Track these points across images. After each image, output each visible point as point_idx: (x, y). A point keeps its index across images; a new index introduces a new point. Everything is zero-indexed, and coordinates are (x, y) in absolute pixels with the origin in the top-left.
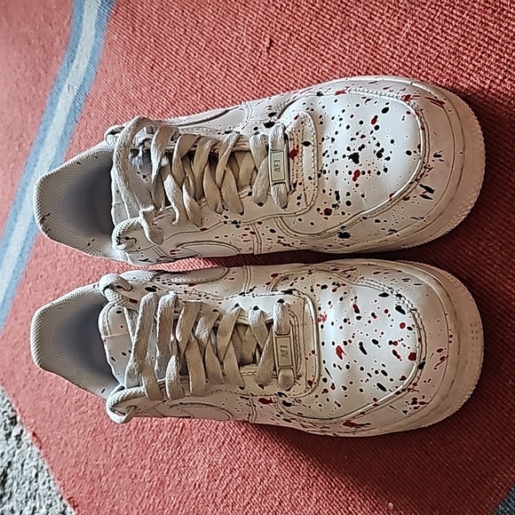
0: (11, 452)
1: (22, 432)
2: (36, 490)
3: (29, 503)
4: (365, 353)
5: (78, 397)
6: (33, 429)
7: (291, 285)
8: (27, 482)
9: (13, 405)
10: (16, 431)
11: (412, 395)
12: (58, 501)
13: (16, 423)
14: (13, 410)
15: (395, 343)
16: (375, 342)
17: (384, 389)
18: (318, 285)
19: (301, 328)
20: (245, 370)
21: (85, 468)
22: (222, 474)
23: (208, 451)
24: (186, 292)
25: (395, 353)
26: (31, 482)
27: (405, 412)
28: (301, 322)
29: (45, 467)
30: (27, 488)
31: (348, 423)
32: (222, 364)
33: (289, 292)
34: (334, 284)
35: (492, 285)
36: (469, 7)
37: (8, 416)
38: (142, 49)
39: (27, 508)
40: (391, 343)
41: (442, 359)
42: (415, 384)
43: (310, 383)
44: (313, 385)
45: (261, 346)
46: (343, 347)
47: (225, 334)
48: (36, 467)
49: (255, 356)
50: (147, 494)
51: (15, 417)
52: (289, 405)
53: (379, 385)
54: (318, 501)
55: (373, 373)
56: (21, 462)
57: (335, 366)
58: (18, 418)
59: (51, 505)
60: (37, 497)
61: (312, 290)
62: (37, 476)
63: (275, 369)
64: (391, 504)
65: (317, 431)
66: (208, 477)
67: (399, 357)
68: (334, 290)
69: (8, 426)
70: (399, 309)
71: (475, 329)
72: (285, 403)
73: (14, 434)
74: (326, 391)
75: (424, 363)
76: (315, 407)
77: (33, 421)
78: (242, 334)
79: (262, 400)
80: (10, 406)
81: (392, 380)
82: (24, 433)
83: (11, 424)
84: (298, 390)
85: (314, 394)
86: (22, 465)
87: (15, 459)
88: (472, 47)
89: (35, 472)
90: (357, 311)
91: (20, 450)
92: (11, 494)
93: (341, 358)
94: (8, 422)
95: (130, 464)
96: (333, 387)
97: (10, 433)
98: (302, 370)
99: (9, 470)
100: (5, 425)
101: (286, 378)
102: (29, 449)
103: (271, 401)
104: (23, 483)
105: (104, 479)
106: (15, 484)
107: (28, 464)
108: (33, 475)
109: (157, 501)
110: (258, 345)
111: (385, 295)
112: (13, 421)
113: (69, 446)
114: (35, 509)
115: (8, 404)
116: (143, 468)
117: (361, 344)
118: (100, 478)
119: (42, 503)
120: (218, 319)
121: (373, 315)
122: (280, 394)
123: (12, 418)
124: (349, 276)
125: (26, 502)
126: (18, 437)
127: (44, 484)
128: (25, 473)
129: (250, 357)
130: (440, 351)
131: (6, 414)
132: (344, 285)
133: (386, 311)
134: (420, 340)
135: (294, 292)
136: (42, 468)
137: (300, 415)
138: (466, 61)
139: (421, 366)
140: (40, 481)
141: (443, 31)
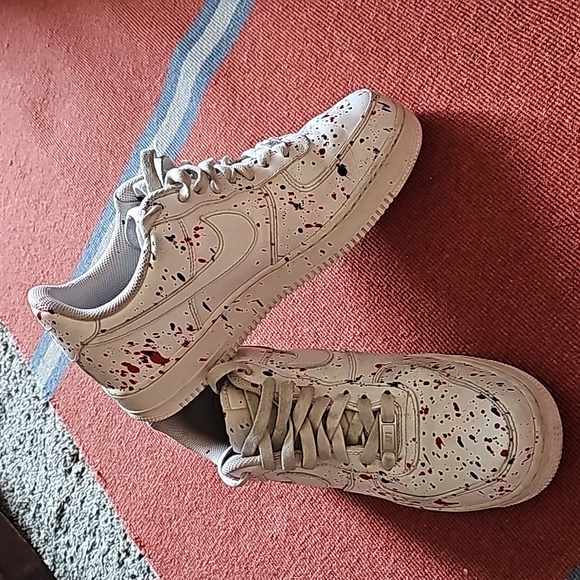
0: (71, 488)
1: (83, 469)
2: (96, 527)
3: (87, 539)
4: (462, 446)
5: (150, 443)
6: (98, 468)
7: (396, 378)
8: (87, 519)
9: (75, 443)
10: (77, 468)
11: (500, 484)
12: (121, 539)
13: (77, 460)
14: (74, 447)
15: (490, 441)
16: (472, 437)
17: (476, 477)
18: (421, 381)
19: (404, 417)
20: (351, 449)
21: (155, 511)
22: (301, 529)
23: (287, 507)
24: (298, 376)
25: (489, 448)
26: (90, 519)
27: (492, 497)
28: (404, 413)
29: (109, 506)
30: (87, 524)
31: (439, 502)
32: (331, 443)
33: (395, 385)
34: (435, 381)
35: (573, 391)
36: (569, 148)
37: (69, 453)
38: (241, 123)
39: (86, 543)
40: (486, 440)
41: (529, 456)
42: (504, 476)
43: (409, 466)
44: (412, 468)
45: (368, 431)
46: (443, 439)
47: (335, 417)
48: (98, 505)
49: (360, 438)
50: (221, 541)
51: (77, 455)
52: (387, 482)
53: (472, 473)
54: (395, 561)
55: (468, 463)
56: (81, 498)
57: (434, 454)
58: (80, 456)
59: (113, 542)
60: (97, 533)
61: (415, 385)
62: (98, 513)
63: (379, 452)
64: (465, 570)
65: (406, 504)
66: (287, 530)
67: (492, 452)
68: (436, 388)
69: (68, 463)
70: (494, 410)
71: (557, 431)
72: (383, 480)
73: (74, 471)
74: (423, 474)
75: (513, 459)
76: (411, 486)
77: (98, 461)
78: (350, 418)
79: (362, 476)
80: (72, 443)
81: (484, 471)
82: (86, 470)
83: (73, 460)
84: (398, 470)
85: (412, 475)
86: (82, 502)
87: (73, 495)
88: (570, 184)
89: (95, 509)
90: (457, 408)
91: (80, 487)
92: (67, 529)
93: (440, 448)
94: (69, 458)
95: (204, 512)
96: (430, 471)
97: (70, 470)
98: (402, 454)
99: (66, 505)
100: (65, 461)
101: (389, 460)
102: (91, 486)
103: (371, 478)
104: (82, 519)
105: (175, 523)
106: (73, 518)
107: (88, 501)
108: (94, 513)
109: (231, 548)
110: (364, 430)
111: (482, 397)
112: (75, 458)
113: (138, 488)
114: (94, 544)
115: (69, 441)
116: (218, 516)
117: (459, 438)
118: (171, 522)
119: (103, 540)
120: (330, 405)
121: (471, 414)
122: (381, 473)
123: (73, 456)
124: (448, 375)
125: (85, 538)
126: (80, 475)
127: (106, 521)
128: (84, 509)
129: (356, 439)
130: (527, 449)
131: (66, 451)
132: (445, 383)
133: (483, 412)
134: (511, 440)
135: (399, 386)
136: (104, 506)
137: (395, 490)
138: (563, 194)
139: (511, 462)
140: (102, 519)
141: (544, 164)
